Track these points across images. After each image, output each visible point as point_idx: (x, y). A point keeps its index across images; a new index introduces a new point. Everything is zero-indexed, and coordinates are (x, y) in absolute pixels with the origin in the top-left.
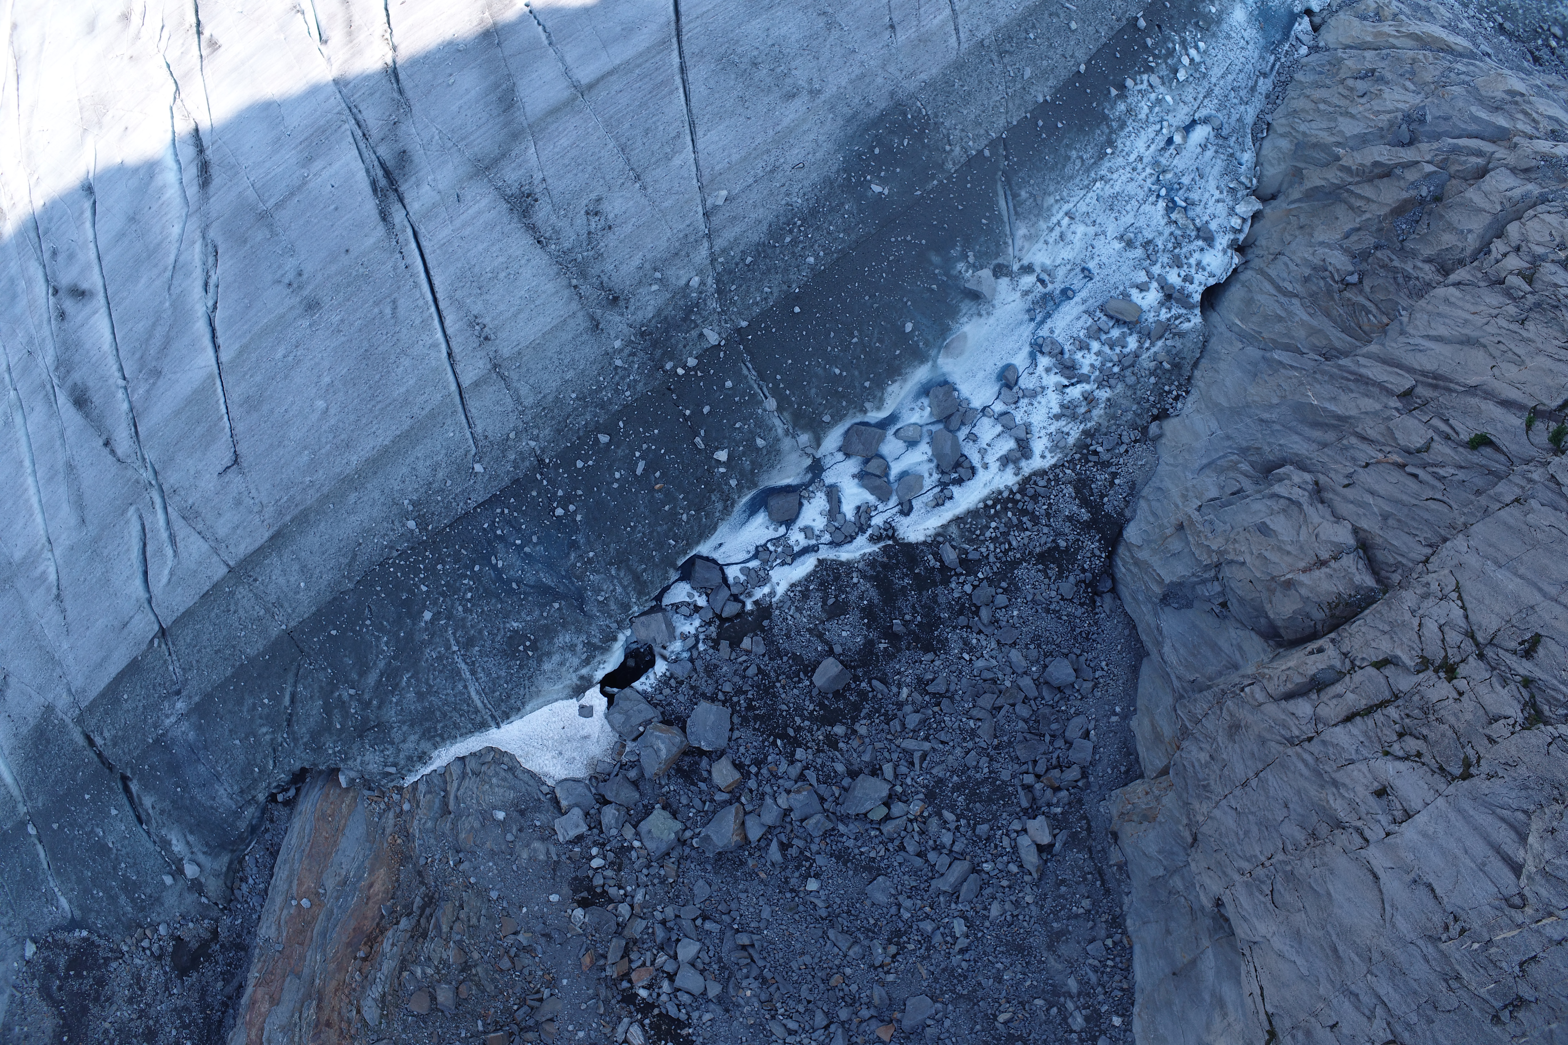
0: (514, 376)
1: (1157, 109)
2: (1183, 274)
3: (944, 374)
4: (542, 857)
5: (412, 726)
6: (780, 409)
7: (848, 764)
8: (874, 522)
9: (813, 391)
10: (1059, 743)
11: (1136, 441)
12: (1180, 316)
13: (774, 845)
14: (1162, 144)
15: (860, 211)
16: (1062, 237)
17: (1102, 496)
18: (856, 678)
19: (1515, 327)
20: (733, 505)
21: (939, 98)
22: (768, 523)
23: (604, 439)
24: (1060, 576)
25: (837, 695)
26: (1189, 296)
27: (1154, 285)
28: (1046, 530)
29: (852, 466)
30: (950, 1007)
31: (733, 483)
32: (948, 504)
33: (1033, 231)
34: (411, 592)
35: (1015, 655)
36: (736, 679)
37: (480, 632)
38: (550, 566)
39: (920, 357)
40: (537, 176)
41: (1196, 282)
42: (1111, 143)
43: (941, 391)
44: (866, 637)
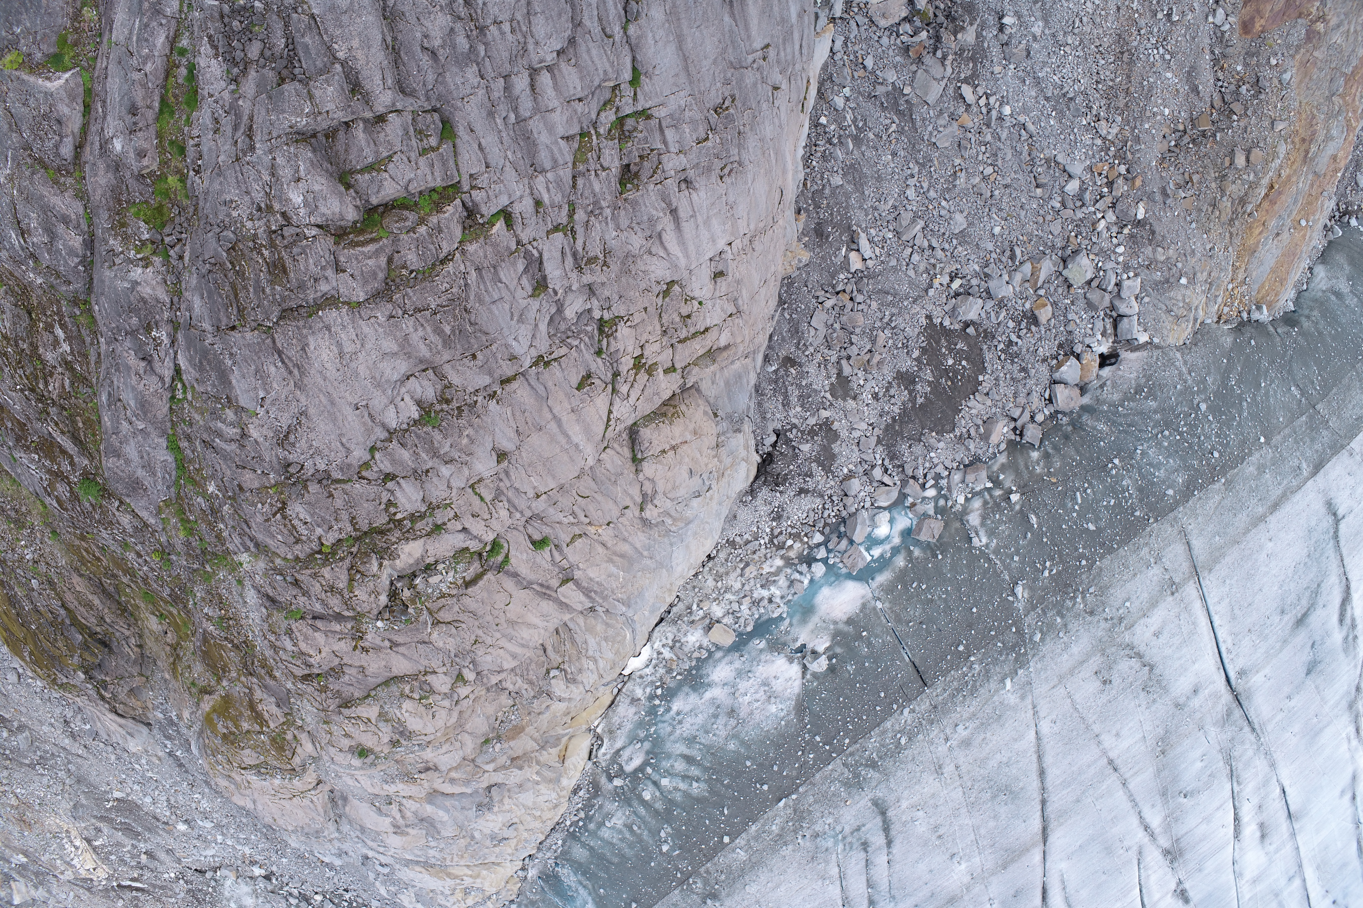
19: (484, 638)
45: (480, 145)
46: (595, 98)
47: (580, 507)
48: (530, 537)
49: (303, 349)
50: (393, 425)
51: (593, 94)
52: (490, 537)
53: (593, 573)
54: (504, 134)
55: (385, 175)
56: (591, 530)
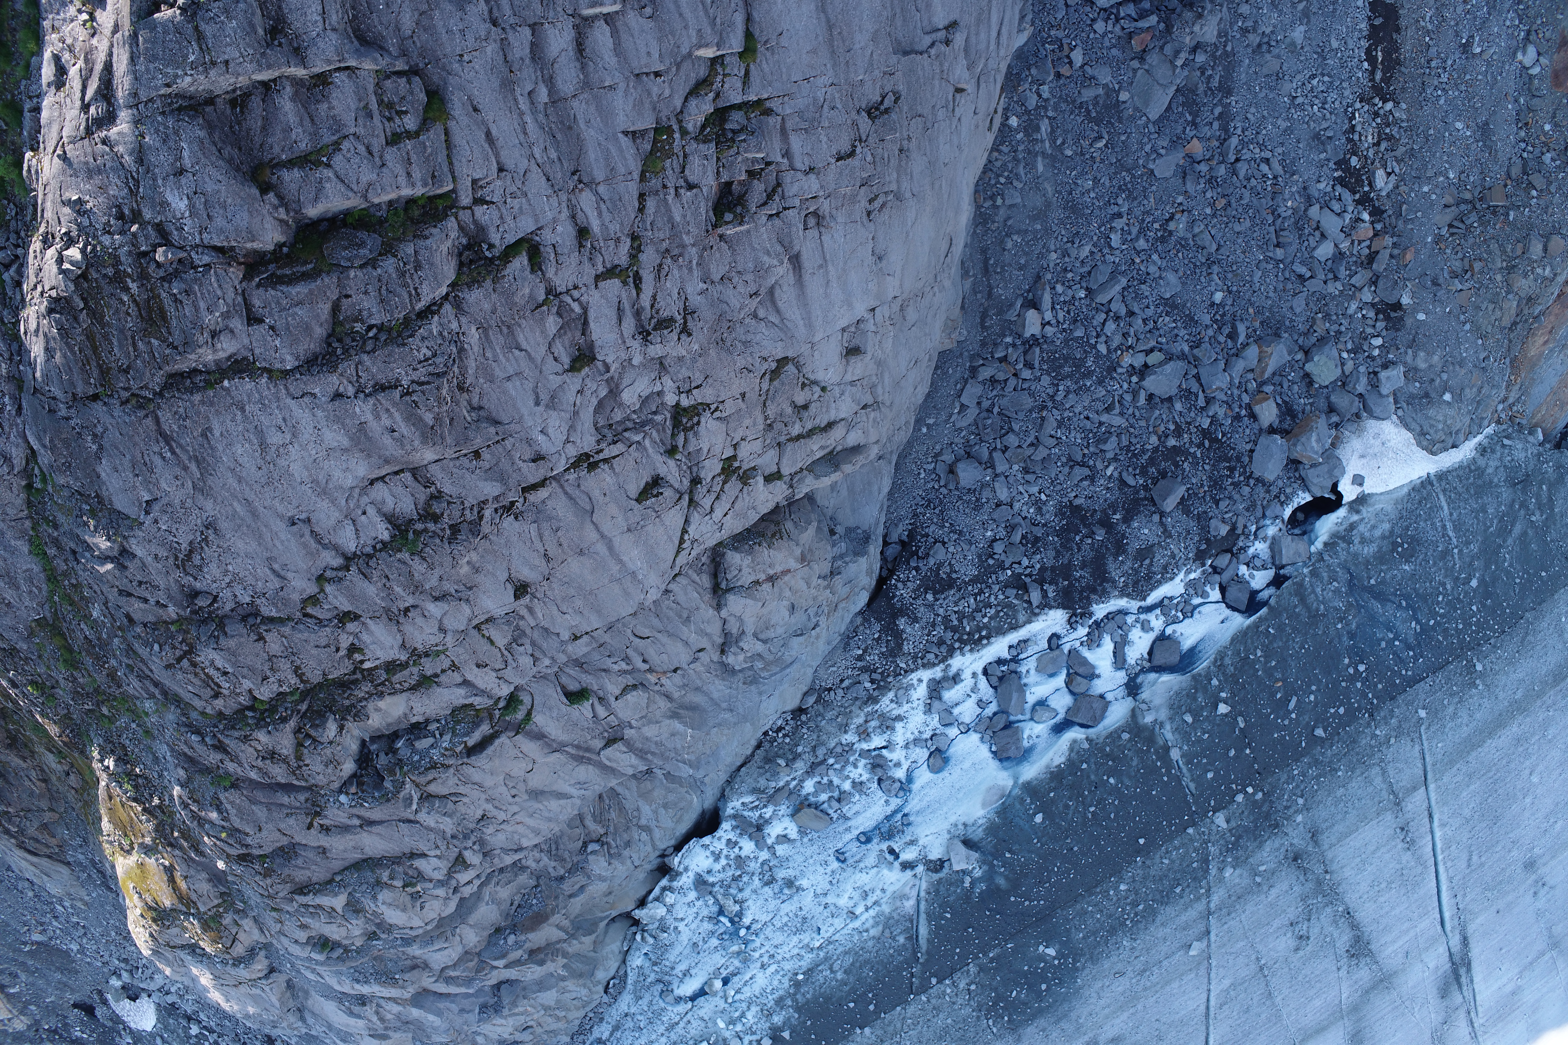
0: (1384, 794)
1: (737, 1014)
2: (736, 850)
3: (1005, 769)
4: (1422, 354)
5: (1491, 482)
6: (1167, 749)
7: (1171, 408)
8: (1087, 630)
9: (1134, 763)
10: (986, 404)
11: (830, 690)
12: (752, 809)
13: (1242, 338)
14: (736, 979)
15: (1068, 931)
16: (865, 895)
17: (879, 638)
18: (1146, 488)
19: (495, 812)
20: (1216, 660)
21: (972, 1035)
22: (1180, 639)
23: (1319, 732)
24: (940, 565)
25: (1163, 475)
26: (734, 828)
27: (769, 841)
28: (941, 611)
29: (1099, 686)
30: (1141, 162)
31: (1215, 682)
32: (1015, 642)
33: (898, 904)
34: (1484, 605)
35: (1003, 494)
36: (1237, 497)
37: (1435, 563)
38: (1372, 618)
39: (1030, 788)
40: (1343, 973)
41: (724, 841)
42: (797, 984)
43: (1012, 753)
44: (1129, 527)
45: (488, 134)
46: (682, 72)
47: (636, 650)
48: (563, 688)
49: (204, 435)
50: (351, 546)
51: (678, 65)
52: (505, 691)
53: (650, 731)
54: (528, 119)
55: (328, 173)
56: (652, 678)
